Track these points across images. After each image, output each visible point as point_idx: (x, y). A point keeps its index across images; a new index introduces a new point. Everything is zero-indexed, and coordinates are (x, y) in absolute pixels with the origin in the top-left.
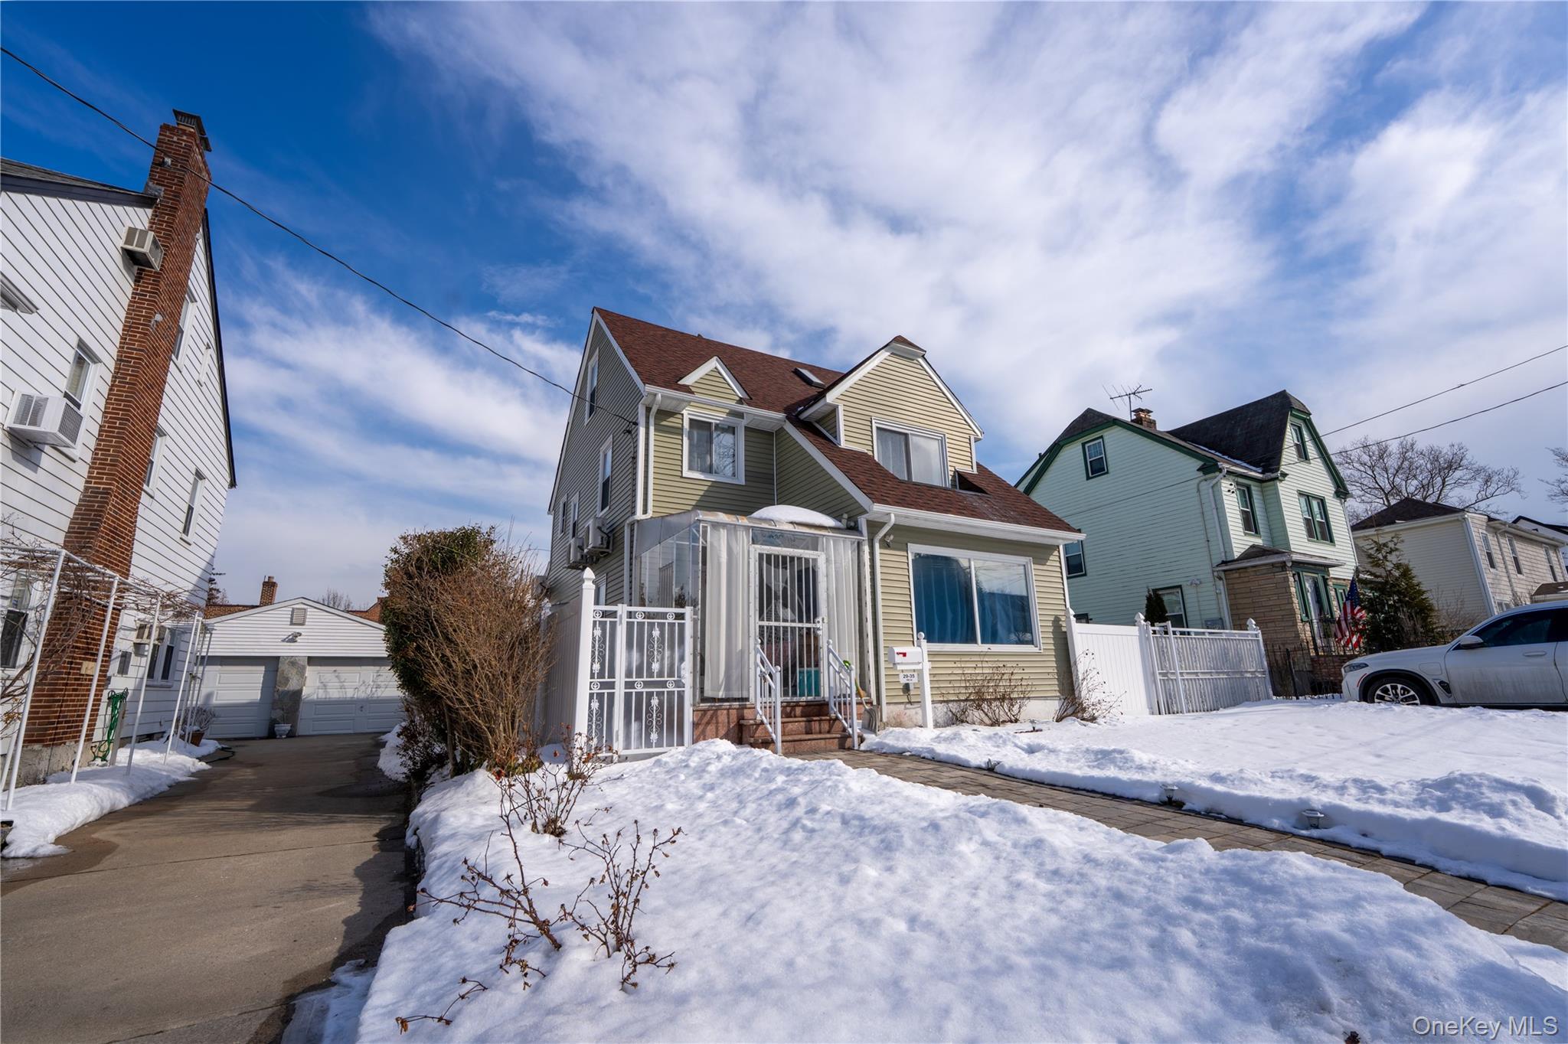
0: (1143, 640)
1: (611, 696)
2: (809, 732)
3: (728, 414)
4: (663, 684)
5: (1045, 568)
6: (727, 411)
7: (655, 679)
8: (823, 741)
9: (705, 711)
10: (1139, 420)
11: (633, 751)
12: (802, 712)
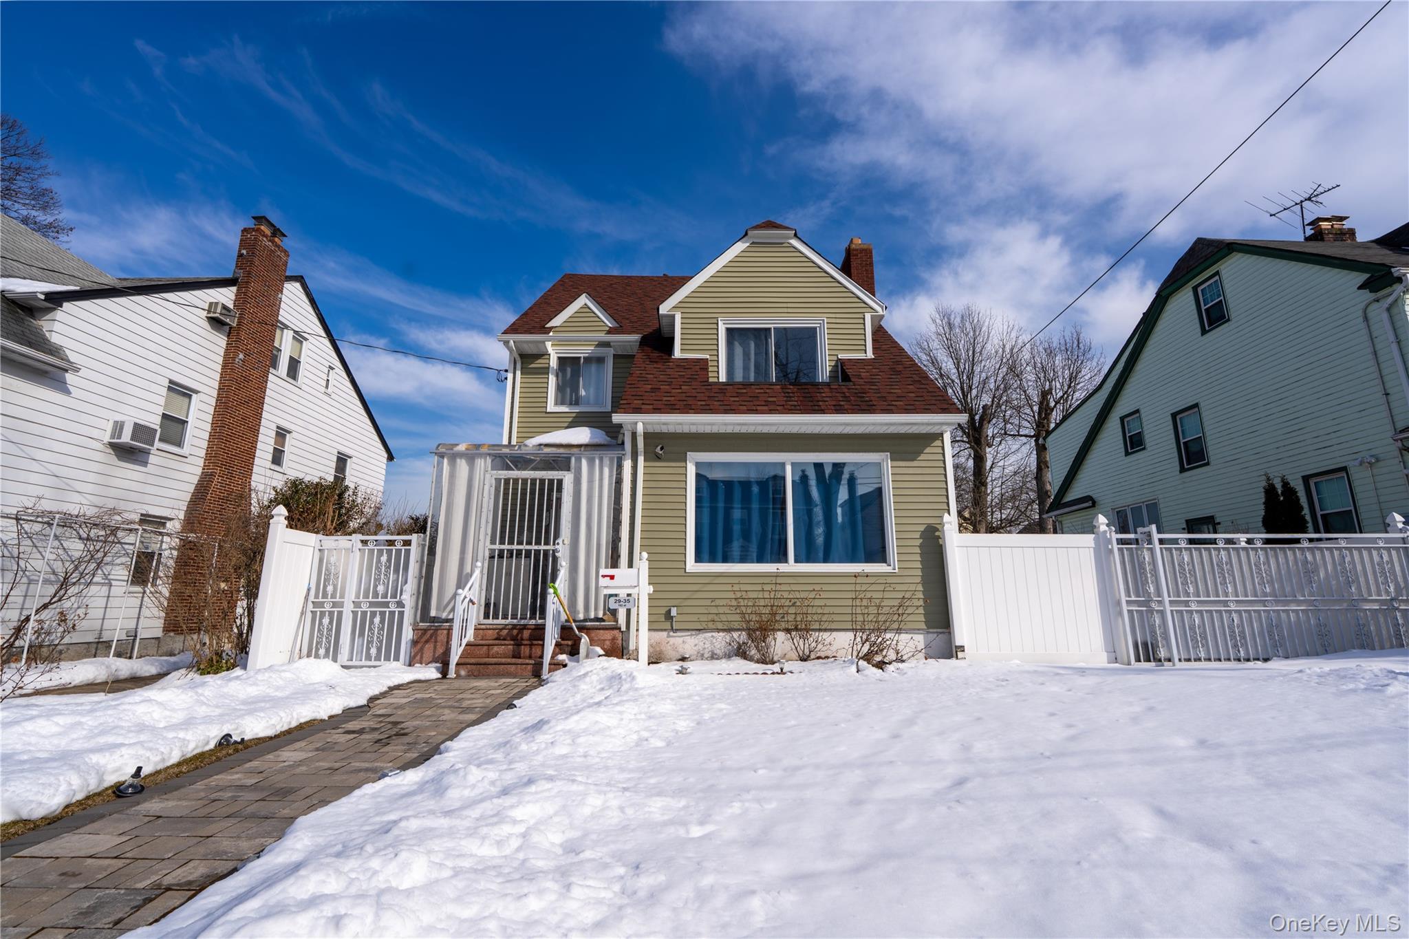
0: (1102, 555)
1: (340, 613)
2: (516, 655)
3: (597, 346)
4: (386, 605)
5: (915, 463)
6: (596, 343)
7: (380, 600)
8: (514, 667)
9: (425, 631)
10: (1318, 236)
11: (354, 663)
12: (530, 635)
